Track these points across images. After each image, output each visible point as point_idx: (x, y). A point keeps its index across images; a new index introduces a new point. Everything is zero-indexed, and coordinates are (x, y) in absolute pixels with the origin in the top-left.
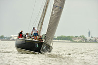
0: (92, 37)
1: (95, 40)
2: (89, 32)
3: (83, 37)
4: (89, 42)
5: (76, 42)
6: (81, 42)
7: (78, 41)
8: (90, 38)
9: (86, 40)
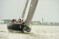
0: (44, 22)
1: (46, 24)
2: (43, 19)
3: (39, 22)
4: (42, 25)
5: (35, 25)
6: (38, 25)
7: (36, 24)
8: (43, 22)
9: (41, 23)
